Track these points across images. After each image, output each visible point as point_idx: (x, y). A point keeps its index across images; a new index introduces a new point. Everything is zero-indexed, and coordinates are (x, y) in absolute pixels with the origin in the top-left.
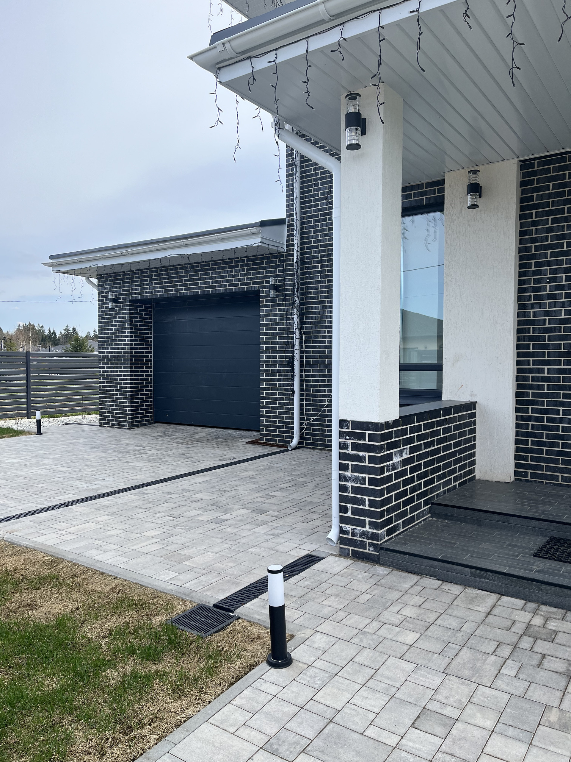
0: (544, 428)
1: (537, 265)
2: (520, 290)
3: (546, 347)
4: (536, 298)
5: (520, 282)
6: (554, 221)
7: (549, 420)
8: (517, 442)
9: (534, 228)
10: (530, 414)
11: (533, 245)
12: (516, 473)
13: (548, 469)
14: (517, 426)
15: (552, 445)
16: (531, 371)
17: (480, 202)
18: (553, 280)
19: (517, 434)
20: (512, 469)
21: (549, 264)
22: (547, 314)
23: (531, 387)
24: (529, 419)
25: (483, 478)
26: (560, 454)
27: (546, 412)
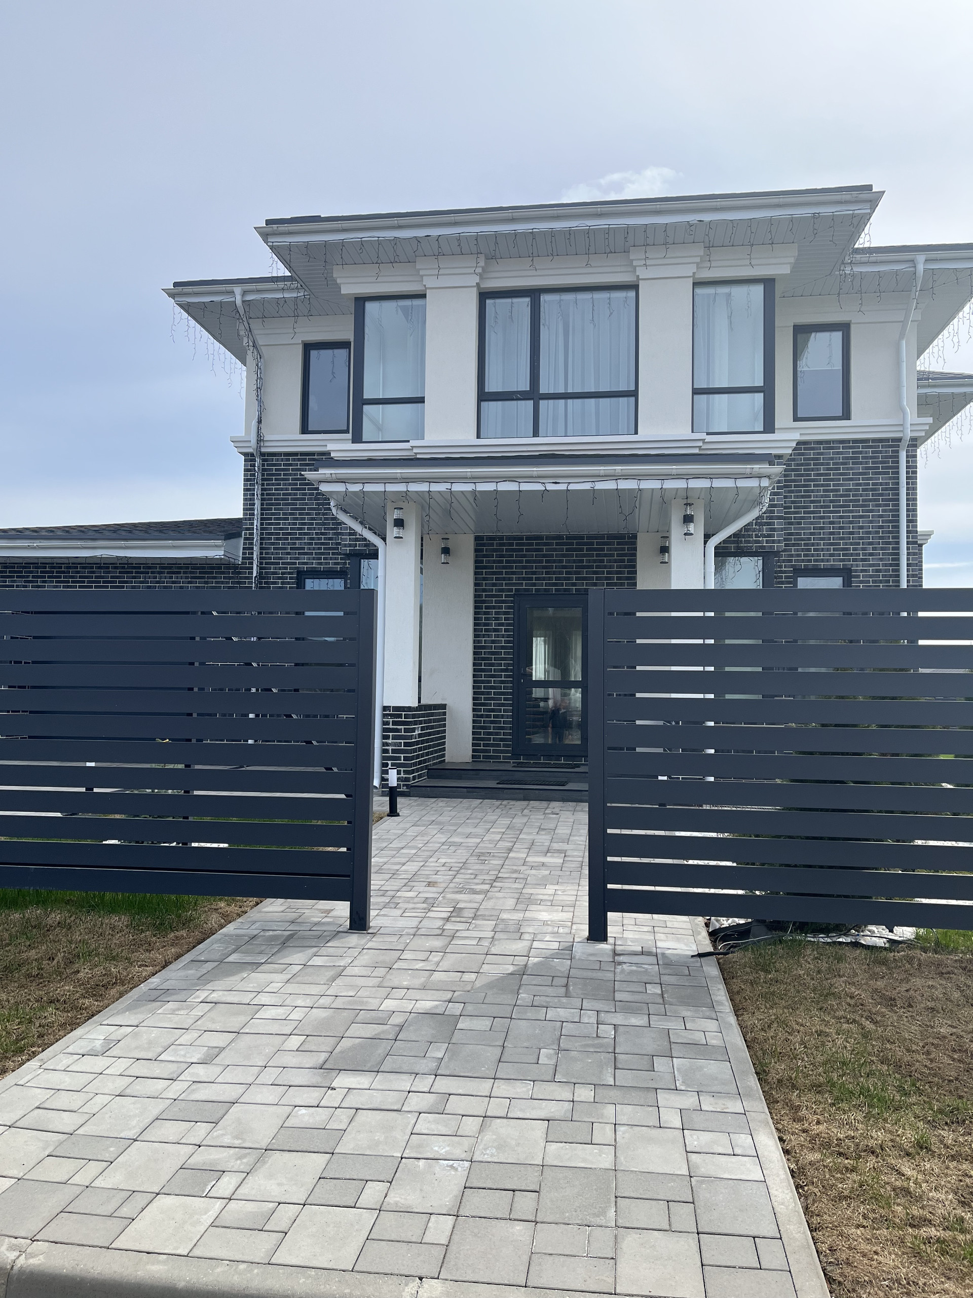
0: (492, 722)
1: (487, 608)
2: (475, 625)
3: (492, 665)
4: (486, 630)
5: (475, 619)
6: (497, 579)
7: (495, 716)
8: (474, 733)
9: (484, 582)
10: (482, 713)
11: (484, 594)
12: (473, 756)
13: (494, 751)
14: (474, 721)
15: (497, 734)
16: (483, 682)
17: (450, 559)
18: (497, 619)
19: (474, 727)
20: (470, 753)
21: (494, 607)
22: (493, 642)
23: (483, 693)
24: (482, 716)
25: (451, 761)
26: (502, 740)
27: (493, 710)
